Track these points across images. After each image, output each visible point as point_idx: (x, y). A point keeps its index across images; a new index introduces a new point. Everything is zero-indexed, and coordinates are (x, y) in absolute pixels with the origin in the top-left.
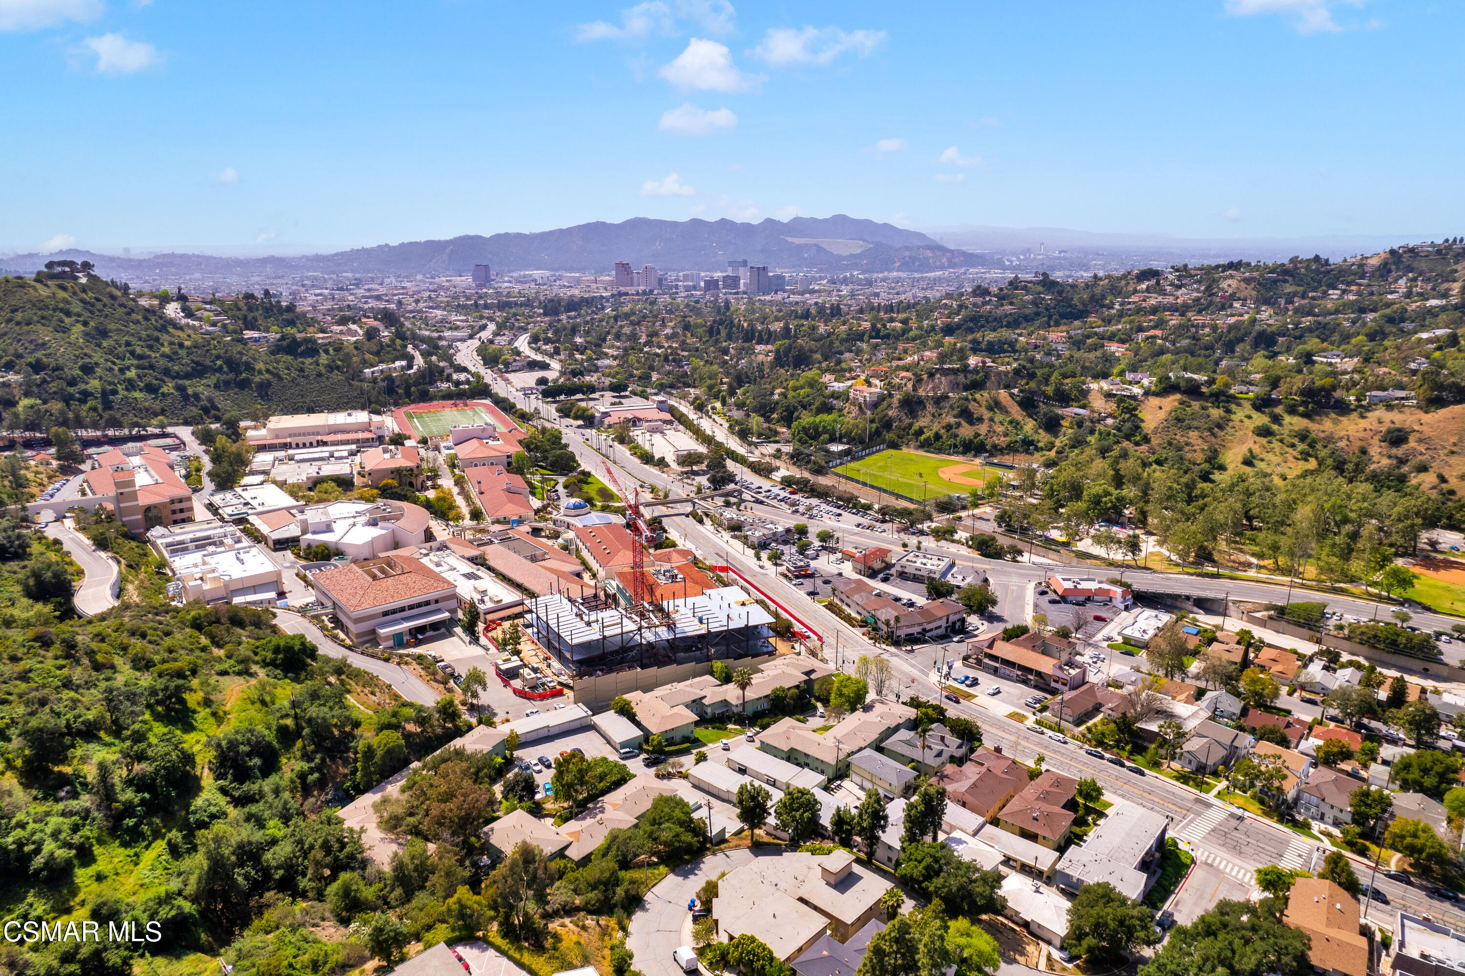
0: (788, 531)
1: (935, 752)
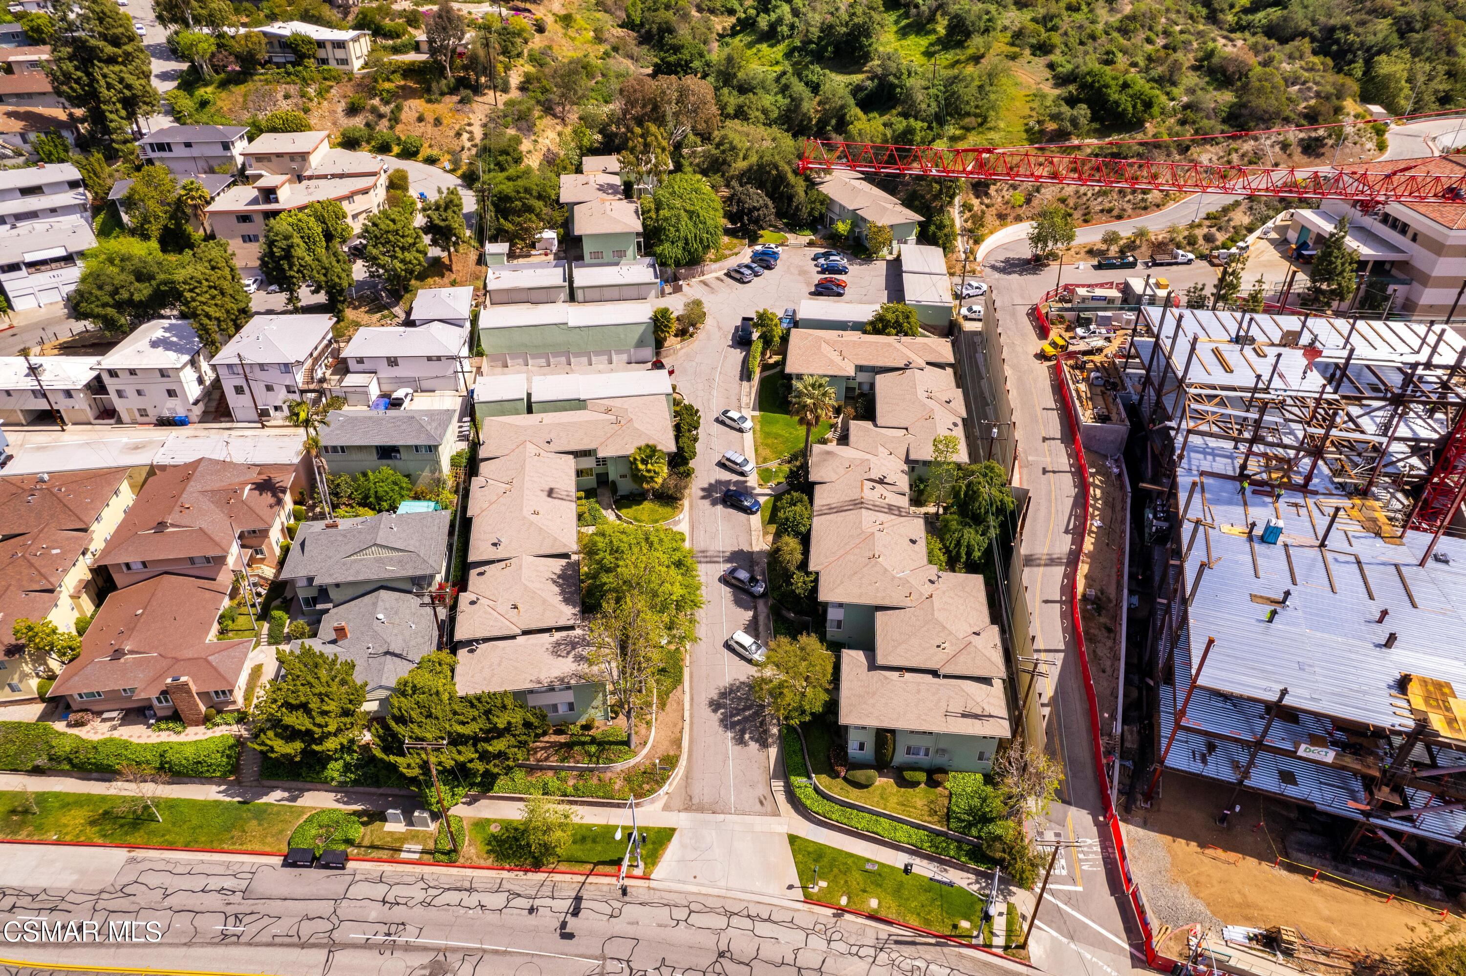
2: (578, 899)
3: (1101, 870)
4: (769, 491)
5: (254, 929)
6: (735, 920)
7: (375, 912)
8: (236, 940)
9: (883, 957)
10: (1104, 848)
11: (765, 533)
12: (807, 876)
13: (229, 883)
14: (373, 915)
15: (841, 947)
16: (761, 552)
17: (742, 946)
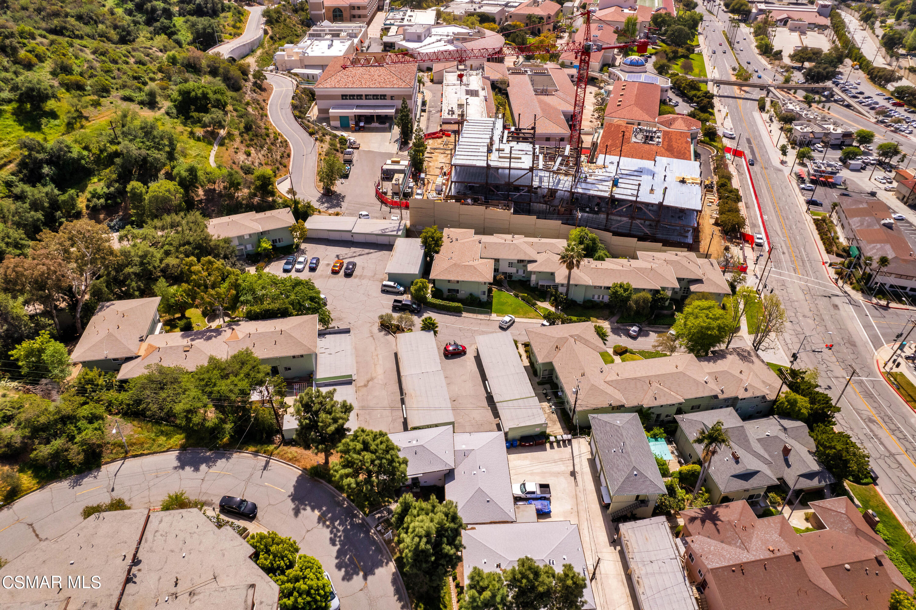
0: (847, 135)
1: (739, 469)
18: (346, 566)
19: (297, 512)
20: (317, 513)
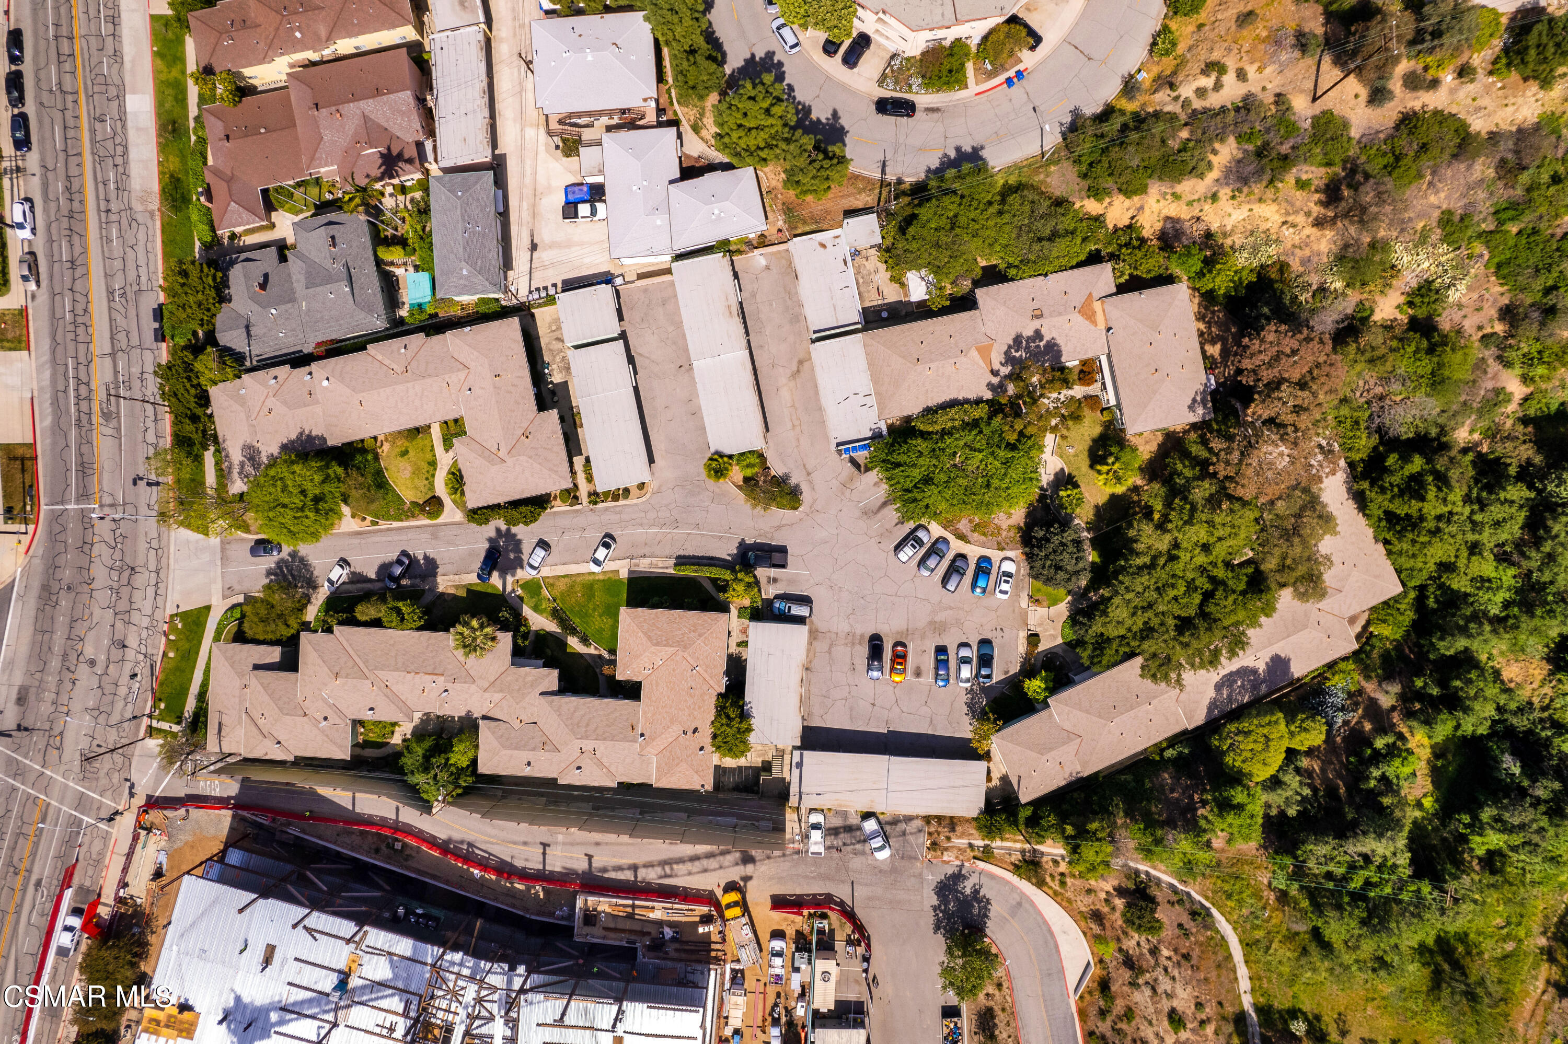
2: (158, 484)
3: (200, 792)
4: (509, 588)
5: (118, 306)
6: (153, 575)
7: (136, 370)
8: (111, 300)
9: (141, 657)
10: (214, 798)
11: (457, 587)
12: (184, 616)
13: (144, 279)
14: (133, 370)
15: (144, 634)
16: (436, 584)
17: (140, 580)
18: (773, 65)
19: (835, 114)
20: (814, 116)
